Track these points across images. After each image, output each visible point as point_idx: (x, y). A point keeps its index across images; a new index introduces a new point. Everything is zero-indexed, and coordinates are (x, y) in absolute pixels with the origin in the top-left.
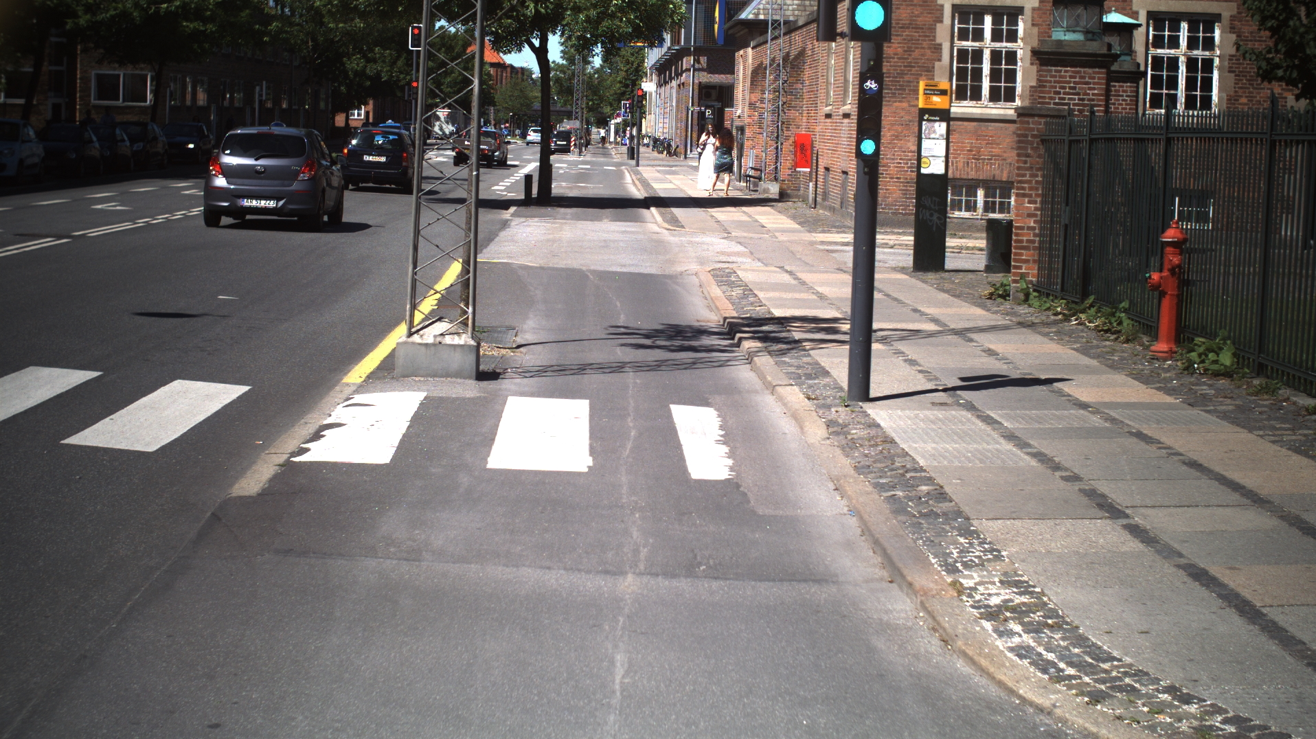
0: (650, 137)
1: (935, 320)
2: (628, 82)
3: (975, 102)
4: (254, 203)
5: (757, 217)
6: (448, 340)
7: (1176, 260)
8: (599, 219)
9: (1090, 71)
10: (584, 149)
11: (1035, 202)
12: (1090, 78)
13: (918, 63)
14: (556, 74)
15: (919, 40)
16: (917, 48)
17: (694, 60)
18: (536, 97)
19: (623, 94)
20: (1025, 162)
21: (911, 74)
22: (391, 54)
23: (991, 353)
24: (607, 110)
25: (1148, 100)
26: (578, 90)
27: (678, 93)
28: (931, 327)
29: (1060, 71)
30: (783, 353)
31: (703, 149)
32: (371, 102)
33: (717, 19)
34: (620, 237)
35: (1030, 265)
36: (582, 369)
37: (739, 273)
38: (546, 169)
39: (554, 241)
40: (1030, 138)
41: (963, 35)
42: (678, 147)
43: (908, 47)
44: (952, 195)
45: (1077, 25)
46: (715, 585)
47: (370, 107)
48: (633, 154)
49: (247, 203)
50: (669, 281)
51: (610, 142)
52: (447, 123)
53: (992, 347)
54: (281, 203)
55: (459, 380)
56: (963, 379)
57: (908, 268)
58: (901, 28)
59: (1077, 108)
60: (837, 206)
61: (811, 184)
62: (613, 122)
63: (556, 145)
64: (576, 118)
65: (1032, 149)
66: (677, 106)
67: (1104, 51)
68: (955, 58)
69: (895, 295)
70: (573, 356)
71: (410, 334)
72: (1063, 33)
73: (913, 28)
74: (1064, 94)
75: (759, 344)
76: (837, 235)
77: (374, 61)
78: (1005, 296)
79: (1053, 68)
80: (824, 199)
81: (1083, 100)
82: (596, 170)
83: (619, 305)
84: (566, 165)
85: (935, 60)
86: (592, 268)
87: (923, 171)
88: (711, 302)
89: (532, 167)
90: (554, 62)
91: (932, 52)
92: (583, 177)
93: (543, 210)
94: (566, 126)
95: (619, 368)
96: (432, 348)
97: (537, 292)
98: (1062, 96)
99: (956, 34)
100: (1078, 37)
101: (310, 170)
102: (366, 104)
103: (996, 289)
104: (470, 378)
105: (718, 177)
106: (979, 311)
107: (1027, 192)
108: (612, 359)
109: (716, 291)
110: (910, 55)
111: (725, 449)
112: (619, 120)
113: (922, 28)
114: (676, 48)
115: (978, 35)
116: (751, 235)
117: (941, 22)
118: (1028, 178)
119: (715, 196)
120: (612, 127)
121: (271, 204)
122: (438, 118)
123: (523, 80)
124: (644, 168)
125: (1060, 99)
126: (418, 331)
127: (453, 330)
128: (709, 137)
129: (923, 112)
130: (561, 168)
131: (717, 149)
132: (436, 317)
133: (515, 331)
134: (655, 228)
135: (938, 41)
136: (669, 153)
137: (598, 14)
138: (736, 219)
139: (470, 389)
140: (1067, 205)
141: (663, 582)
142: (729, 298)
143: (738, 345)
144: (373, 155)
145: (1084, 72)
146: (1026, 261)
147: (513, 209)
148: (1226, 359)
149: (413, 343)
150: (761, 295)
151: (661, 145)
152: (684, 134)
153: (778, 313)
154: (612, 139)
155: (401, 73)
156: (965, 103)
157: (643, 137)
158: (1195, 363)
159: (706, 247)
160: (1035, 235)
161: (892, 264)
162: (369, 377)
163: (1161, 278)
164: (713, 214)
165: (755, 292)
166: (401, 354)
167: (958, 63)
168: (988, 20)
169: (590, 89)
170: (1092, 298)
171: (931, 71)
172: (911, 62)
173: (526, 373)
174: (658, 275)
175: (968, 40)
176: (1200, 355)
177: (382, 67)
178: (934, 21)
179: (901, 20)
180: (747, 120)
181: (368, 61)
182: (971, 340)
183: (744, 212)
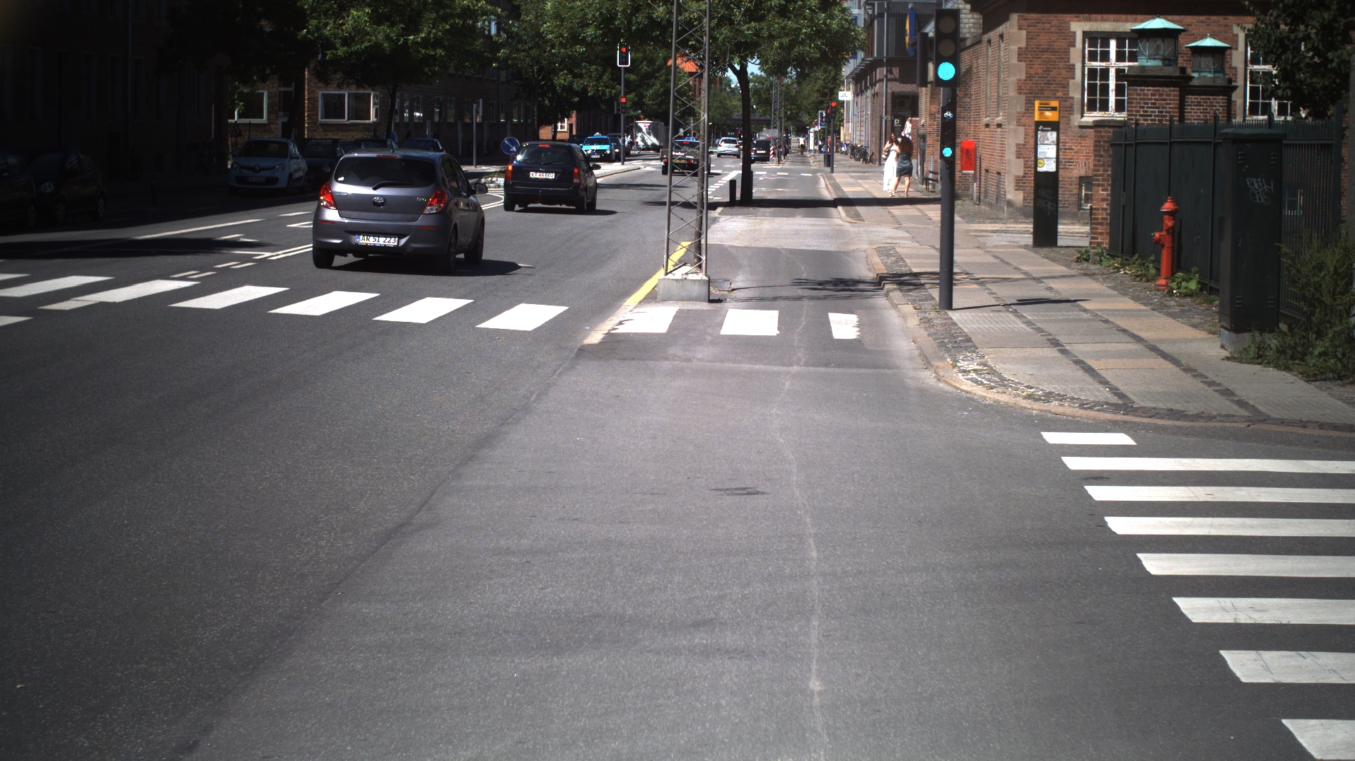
0: (847, 145)
1: (1025, 273)
2: (826, 90)
3: (1103, 113)
4: (372, 241)
5: (927, 212)
6: (691, 277)
7: (1170, 224)
8: (793, 216)
9: (1167, 89)
10: (782, 158)
11: (1107, 190)
12: (1167, 95)
13: (1055, 81)
14: (754, 85)
15: (1055, 62)
16: (1055, 68)
17: (887, 71)
18: (735, 107)
19: (822, 102)
20: (1099, 161)
21: (1050, 90)
22: (596, 69)
23: (1050, 289)
24: (806, 118)
25: (1247, 108)
26: (775, 102)
27: (873, 103)
28: (1022, 276)
29: (1144, 90)
30: (910, 290)
31: (887, 156)
32: (574, 115)
33: (908, 31)
34: (809, 228)
35: (1105, 236)
36: (775, 299)
37: (897, 249)
38: (747, 176)
39: (755, 231)
40: (1102, 143)
41: (1093, 57)
42: (873, 154)
43: (1047, 68)
44: (1085, 191)
45: (1157, 54)
46: (836, 369)
47: (573, 120)
48: (829, 161)
49: (362, 240)
50: (843, 255)
51: (810, 151)
52: (649, 134)
53: (1053, 286)
54: (403, 241)
55: (697, 303)
56: (1018, 300)
57: (1029, 246)
58: (1041, 52)
59: (1157, 118)
60: (994, 202)
61: (975, 184)
62: (812, 130)
63: (756, 153)
64: (775, 128)
65: (1104, 151)
66: (872, 115)
67: (1177, 74)
68: (1086, 76)
69: (1006, 260)
70: (768, 293)
71: (667, 274)
72: (1145, 60)
73: (1050, 52)
74: (1147, 108)
75: (895, 287)
76: (989, 225)
77: (581, 76)
78: (1087, 260)
79: (1139, 88)
80: (985, 197)
81: (1162, 112)
82: (794, 176)
83: (803, 268)
84: (765, 173)
85: (1069, 78)
86: (785, 247)
87: (1039, 169)
88: (871, 267)
89: (736, 173)
90: (752, 74)
91: (1067, 72)
92: (781, 183)
93: (745, 210)
94: (765, 135)
95: (800, 298)
96: (681, 282)
97: (744, 261)
98: (1145, 109)
99: (1087, 56)
100: (1158, 63)
101: (439, 202)
102: (569, 117)
103: (1082, 255)
104: (704, 301)
105: (899, 180)
106: (1063, 268)
107: (1101, 182)
108: (795, 294)
109: (876, 259)
110: (1049, 74)
111: (858, 329)
112: (817, 128)
113: (1058, 52)
114: (870, 59)
115: (1105, 56)
116: (918, 226)
117: (1074, 46)
118: (1101, 172)
119: (897, 196)
120: (812, 135)
121: (392, 242)
122: (640, 130)
123: (721, 90)
124: (838, 174)
125: (1144, 111)
126: (671, 272)
127: (693, 271)
128: (892, 145)
129: (1038, 124)
130: (761, 175)
131: (898, 155)
132: (682, 263)
133: (729, 282)
134: (839, 222)
135: (1072, 62)
136: (865, 160)
137: (789, 41)
138: (909, 214)
139: (705, 306)
140: (1124, 191)
141: (811, 369)
142: (885, 264)
143: (882, 289)
144: (540, 172)
145: (1163, 91)
146: (1101, 234)
147: (719, 209)
148: (1193, 285)
149: (669, 279)
150: (908, 261)
151: (859, 153)
152: (878, 142)
153: (915, 270)
154: (812, 147)
155: (607, 87)
156: (1095, 114)
157: (841, 145)
158: (1174, 289)
159: (877, 234)
160: (1107, 214)
161: (1022, 243)
162: (640, 302)
163: (1160, 235)
164: (891, 211)
165: (905, 259)
166: (661, 286)
167: (1088, 80)
168: (1113, 43)
169: (788, 100)
170: (1137, 255)
171: (1065, 87)
172: (1049, 80)
173: (738, 300)
174: (835, 252)
175: (1096, 61)
176: (1178, 284)
177: (588, 82)
178: (1068, 45)
179: (1041, 45)
180: (929, 129)
181: (575, 76)
182: (1042, 282)
183: (918, 209)
